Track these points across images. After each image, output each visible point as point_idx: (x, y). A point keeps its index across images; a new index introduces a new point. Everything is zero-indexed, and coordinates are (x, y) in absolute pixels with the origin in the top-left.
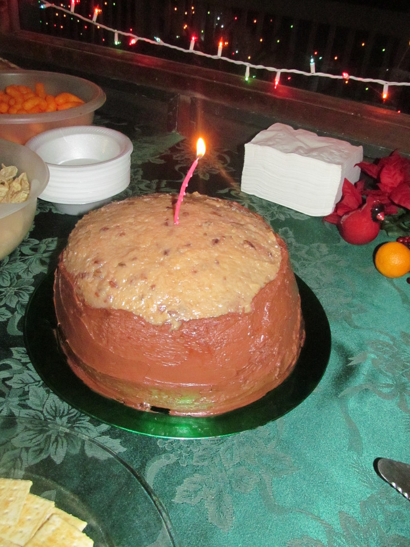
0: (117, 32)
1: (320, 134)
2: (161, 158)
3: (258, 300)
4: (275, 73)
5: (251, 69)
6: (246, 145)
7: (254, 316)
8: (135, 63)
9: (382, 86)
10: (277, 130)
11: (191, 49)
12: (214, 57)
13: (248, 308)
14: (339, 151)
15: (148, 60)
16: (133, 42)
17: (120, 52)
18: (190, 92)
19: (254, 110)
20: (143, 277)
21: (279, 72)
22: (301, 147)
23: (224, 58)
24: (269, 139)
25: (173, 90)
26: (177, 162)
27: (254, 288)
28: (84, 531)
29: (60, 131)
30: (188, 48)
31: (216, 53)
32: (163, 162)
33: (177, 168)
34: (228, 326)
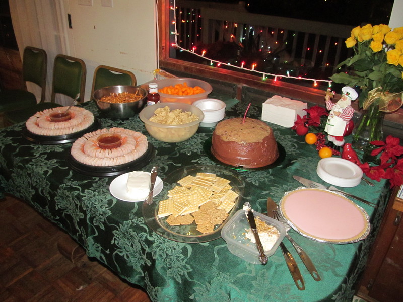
0: (212, 61)
1: (291, 99)
2: (232, 109)
3: (264, 140)
4: (274, 77)
5: (265, 75)
6: (263, 104)
7: (263, 144)
8: (219, 72)
9: (314, 81)
10: (275, 98)
11: (242, 68)
12: (251, 70)
13: (262, 141)
14: (296, 105)
15: (224, 71)
16: (219, 65)
17: (212, 67)
18: (241, 84)
19: (267, 90)
20: (237, 134)
21: (276, 76)
22: (283, 104)
23: (255, 71)
24: (272, 102)
25: (235, 83)
26: (237, 110)
27: (263, 137)
28: (229, 184)
29: (201, 101)
30: (241, 67)
31: (252, 69)
32: (232, 110)
33: (238, 112)
34: (257, 145)
